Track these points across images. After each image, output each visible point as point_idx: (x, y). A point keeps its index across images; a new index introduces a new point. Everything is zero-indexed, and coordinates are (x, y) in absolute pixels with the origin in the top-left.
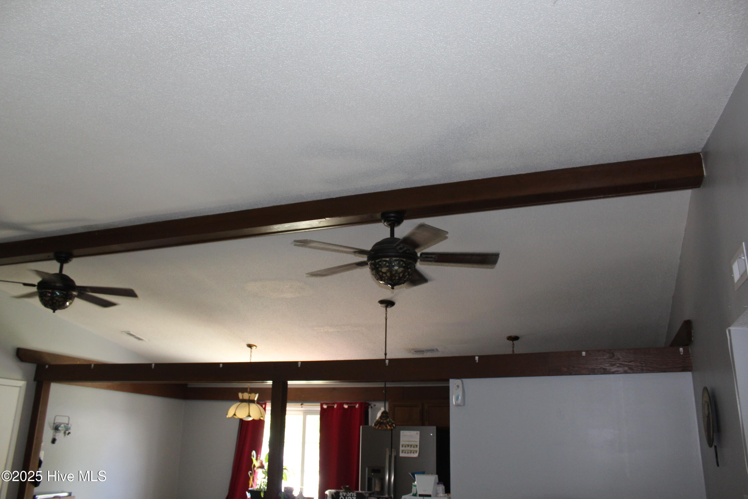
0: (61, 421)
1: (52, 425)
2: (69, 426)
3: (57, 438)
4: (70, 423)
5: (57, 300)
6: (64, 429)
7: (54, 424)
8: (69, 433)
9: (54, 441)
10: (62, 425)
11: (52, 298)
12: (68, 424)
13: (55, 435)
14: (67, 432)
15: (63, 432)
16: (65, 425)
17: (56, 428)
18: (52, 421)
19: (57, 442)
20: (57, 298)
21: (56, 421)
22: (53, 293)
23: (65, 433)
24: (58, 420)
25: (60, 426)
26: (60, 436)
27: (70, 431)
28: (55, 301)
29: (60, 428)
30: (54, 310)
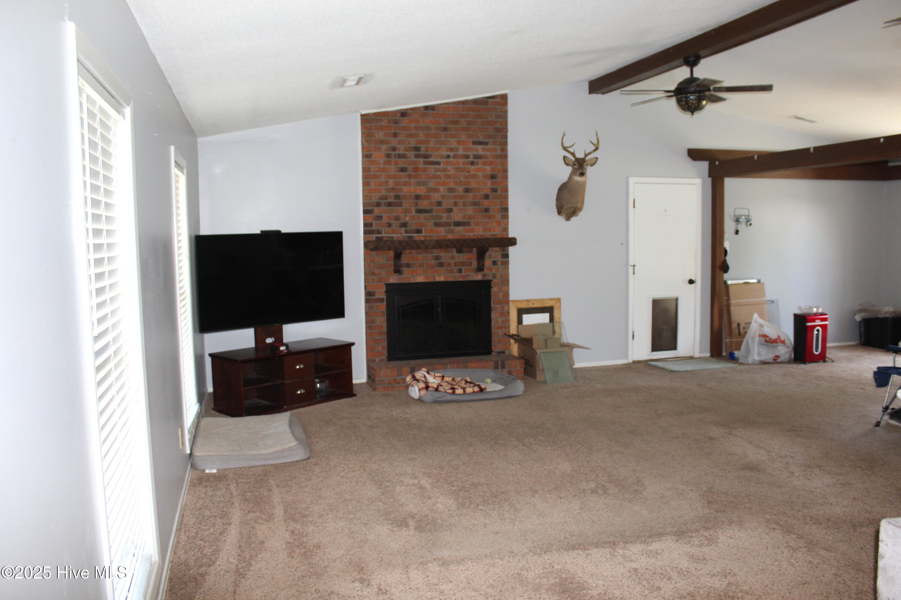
0: (741, 214)
1: (733, 217)
2: (750, 217)
3: (739, 229)
4: (750, 214)
5: (692, 103)
6: (745, 220)
7: (735, 216)
8: (751, 224)
9: (737, 232)
10: (743, 217)
11: (687, 102)
12: (748, 216)
13: (737, 227)
14: (749, 223)
15: (744, 223)
16: (746, 217)
17: (737, 221)
18: (732, 214)
19: (740, 233)
20: (691, 101)
21: (736, 214)
22: (687, 98)
23: (746, 224)
24: (738, 212)
25: (740, 218)
26: (742, 227)
27: (751, 222)
28: (690, 104)
29: (741, 220)
30: (692, 113)
